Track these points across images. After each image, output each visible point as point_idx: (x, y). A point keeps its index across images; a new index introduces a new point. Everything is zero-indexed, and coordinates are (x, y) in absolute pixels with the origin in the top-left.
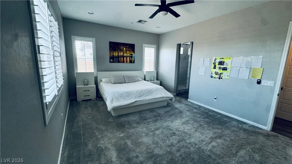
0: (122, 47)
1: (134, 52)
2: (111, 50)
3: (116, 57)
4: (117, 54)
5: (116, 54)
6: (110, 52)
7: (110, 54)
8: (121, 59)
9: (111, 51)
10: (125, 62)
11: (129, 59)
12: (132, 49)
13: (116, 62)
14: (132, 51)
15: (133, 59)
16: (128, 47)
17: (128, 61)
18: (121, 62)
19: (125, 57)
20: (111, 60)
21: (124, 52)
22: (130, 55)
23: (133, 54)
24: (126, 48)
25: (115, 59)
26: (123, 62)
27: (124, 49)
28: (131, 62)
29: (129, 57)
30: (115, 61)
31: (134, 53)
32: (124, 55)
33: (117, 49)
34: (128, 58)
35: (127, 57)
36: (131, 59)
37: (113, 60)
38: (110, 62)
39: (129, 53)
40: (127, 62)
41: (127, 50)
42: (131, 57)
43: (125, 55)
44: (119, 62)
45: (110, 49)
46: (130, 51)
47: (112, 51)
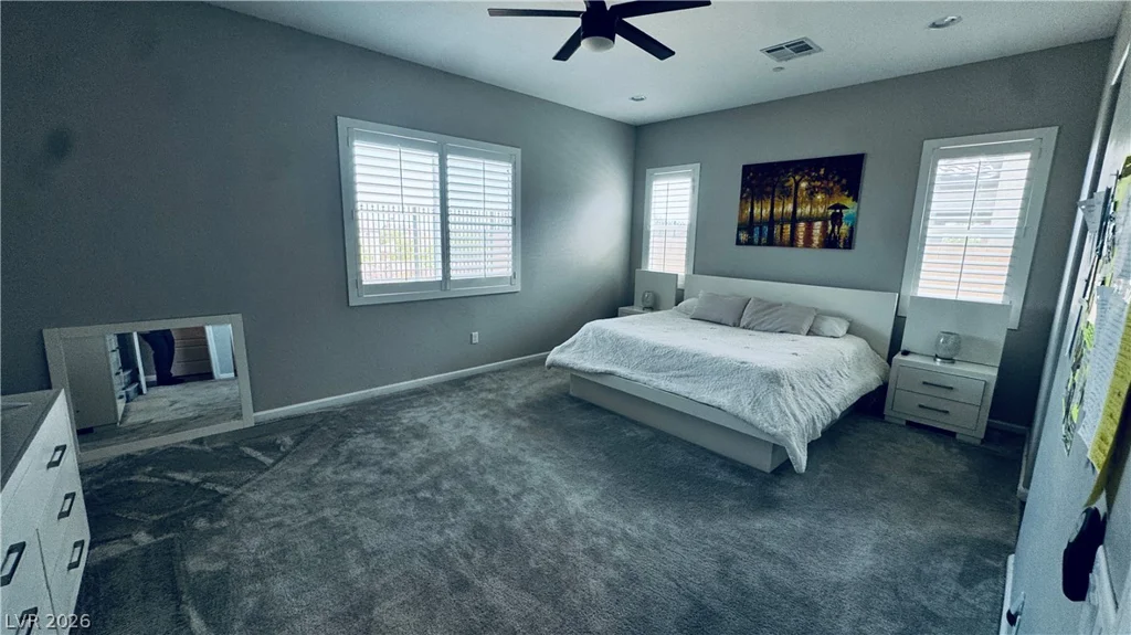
0: (792, 181)
1: (855, 196)
2: (746, 198)
3: (761, 224)
4: (766, 212)
5: (762, 211)
6: (741, 205)
7: (742, 210)
8: (782, 229)
9: (747, 202)
10: (801, 242)
11: (825, 227)
12: (844, 181)
13: (759, 244)
14: (843, 190)
15: (844, 228)
16: (822, 172)
17: (816, 239)
18: (782, 245)
19: (802, 219)
20: (743, 237)
21: (800, 200)
22: (831, 212)
23: (849, 202)
24: (809, 181)
25: (757, 229)
26: (792, 242)
27: (804, 185)
28: (830, 242)
29: (824, 219)
30: (756, 240)
31: (856, 199)
32: (799, 211)
33: (769, 189)
34: (818, 225)
35: (809, 221)
36: (833, 230)
37: (751, 233)
38: (738, 242)
39: (824, 202)
40: (808, 242)
41: (814, 187)
42: (837, 219)
43: (804, 210)
44: (771, 242)
45: (743, 192)
46: (829, 192)
47: (750, 200)
